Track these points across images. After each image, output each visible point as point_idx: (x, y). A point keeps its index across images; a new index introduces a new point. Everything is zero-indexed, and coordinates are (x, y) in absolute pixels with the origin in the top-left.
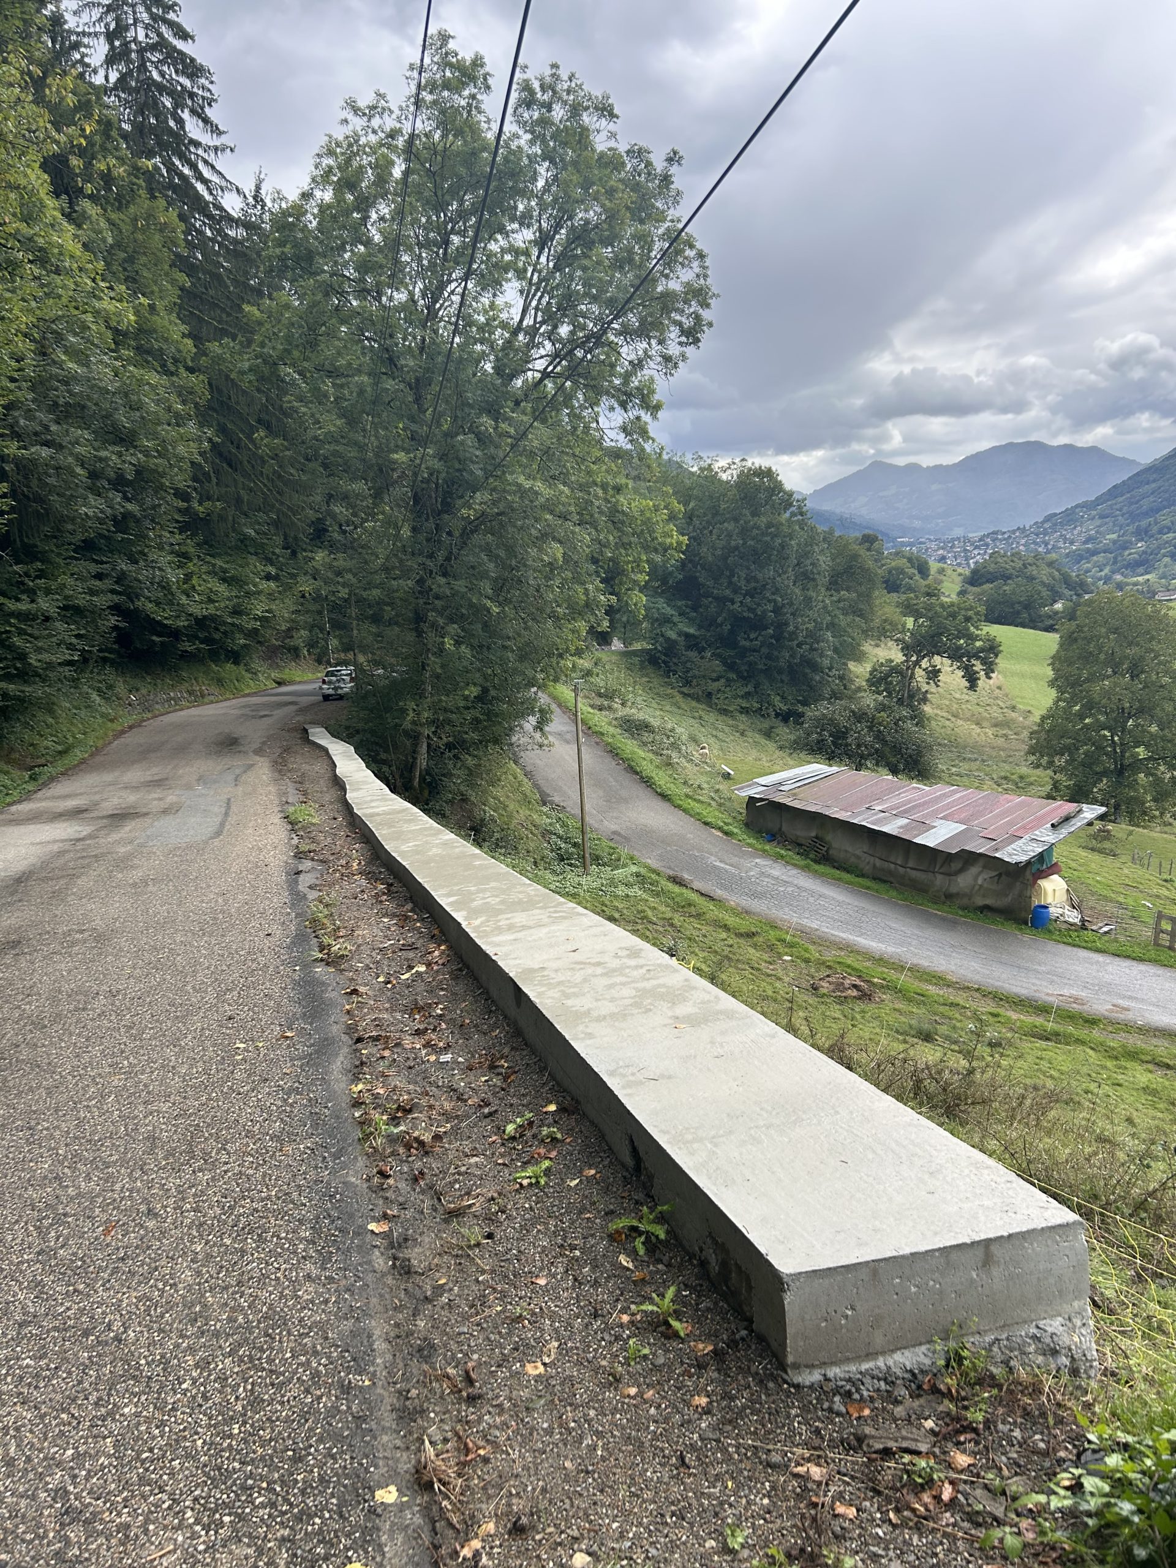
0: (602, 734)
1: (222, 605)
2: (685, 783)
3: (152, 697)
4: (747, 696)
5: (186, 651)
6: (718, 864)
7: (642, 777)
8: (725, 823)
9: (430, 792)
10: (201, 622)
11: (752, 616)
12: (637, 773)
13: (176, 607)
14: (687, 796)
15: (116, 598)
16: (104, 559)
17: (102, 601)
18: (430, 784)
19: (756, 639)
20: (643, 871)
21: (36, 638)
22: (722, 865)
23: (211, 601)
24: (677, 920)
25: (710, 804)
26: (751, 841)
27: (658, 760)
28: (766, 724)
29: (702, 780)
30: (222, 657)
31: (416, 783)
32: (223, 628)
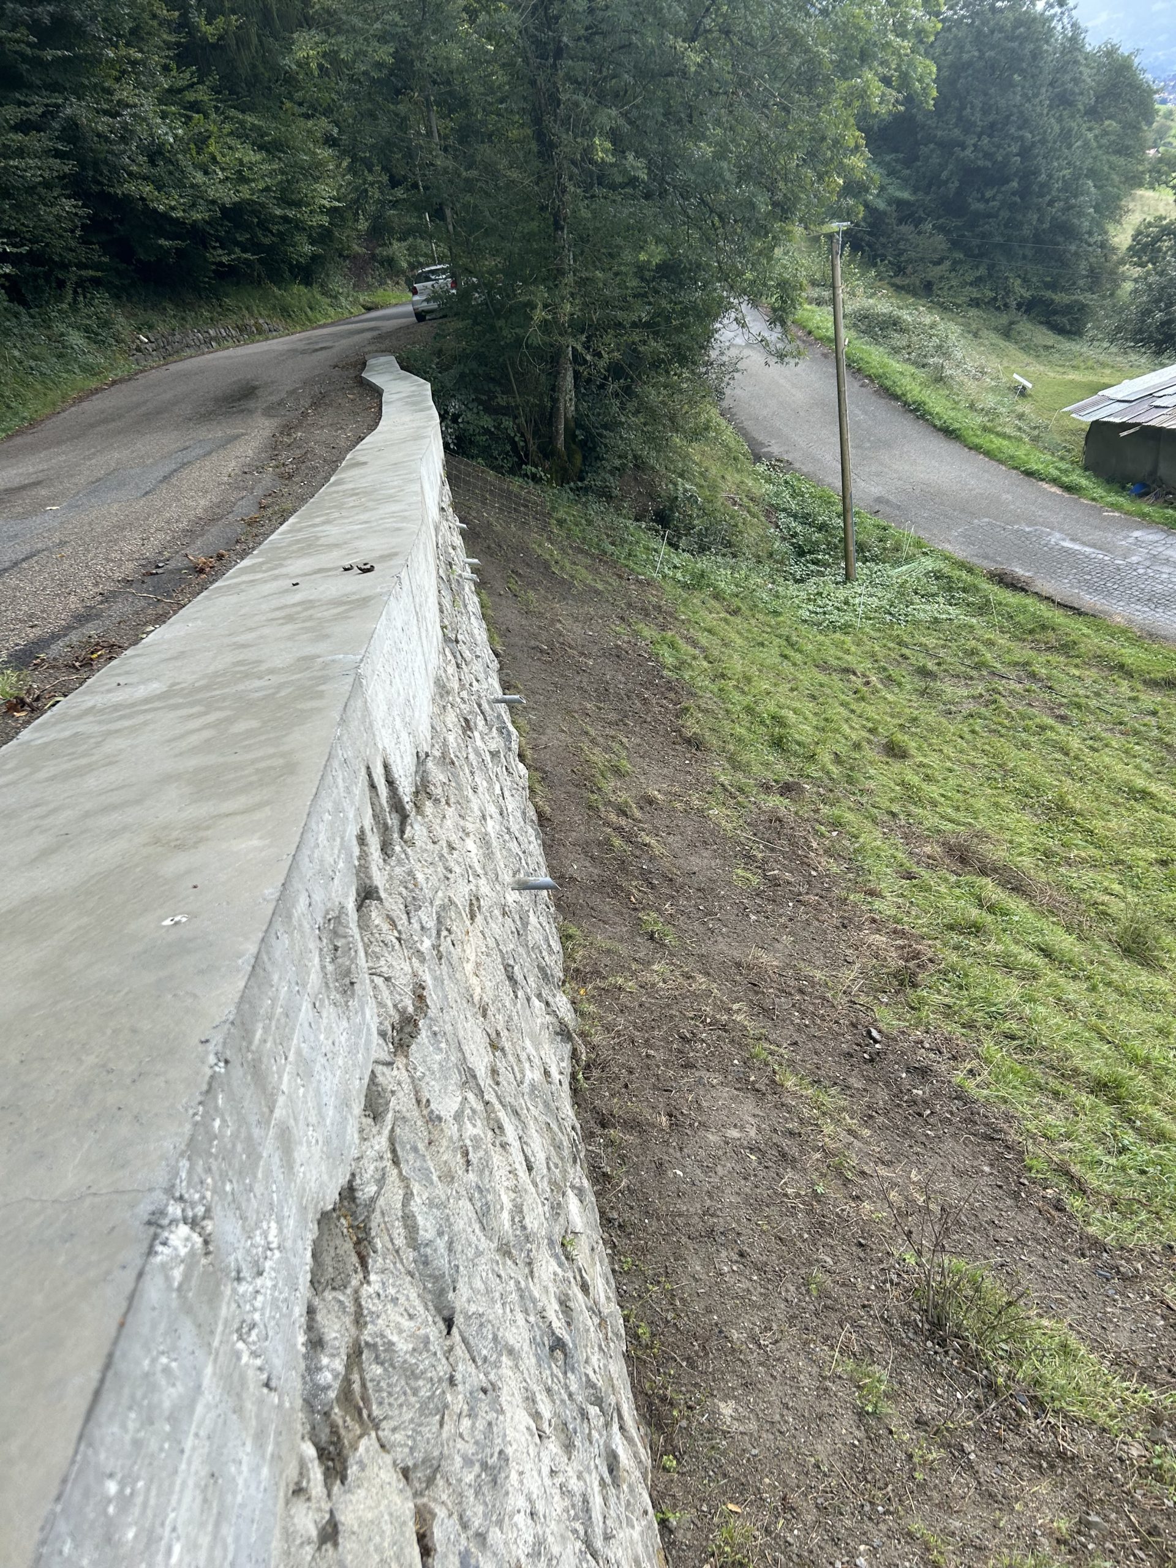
0: (831, 341)
1: (261, 185)
2: (972, 407)
3: (178, 337)
4: (978, 282)
5: (221, 264)
6: (1067, 544)
7: (906, 404)
8: (1063, 472)
9: (585, 458)
10: (234, 214)
11: (989, 164)
12: (896, 397)
13: (190, 191)
14: (985, 429)
18: (583, 444)
19: (994, 198)
22: (1077, 547)
23: (242, 179)
24: (1037, 661)
25: (1021, 440)
26: (1112, 498)
27: (921, 374)
28: (1004, 319)
29: (993, 401)
30: (287, 275)
31: (560, 443)
32: (275, 229)
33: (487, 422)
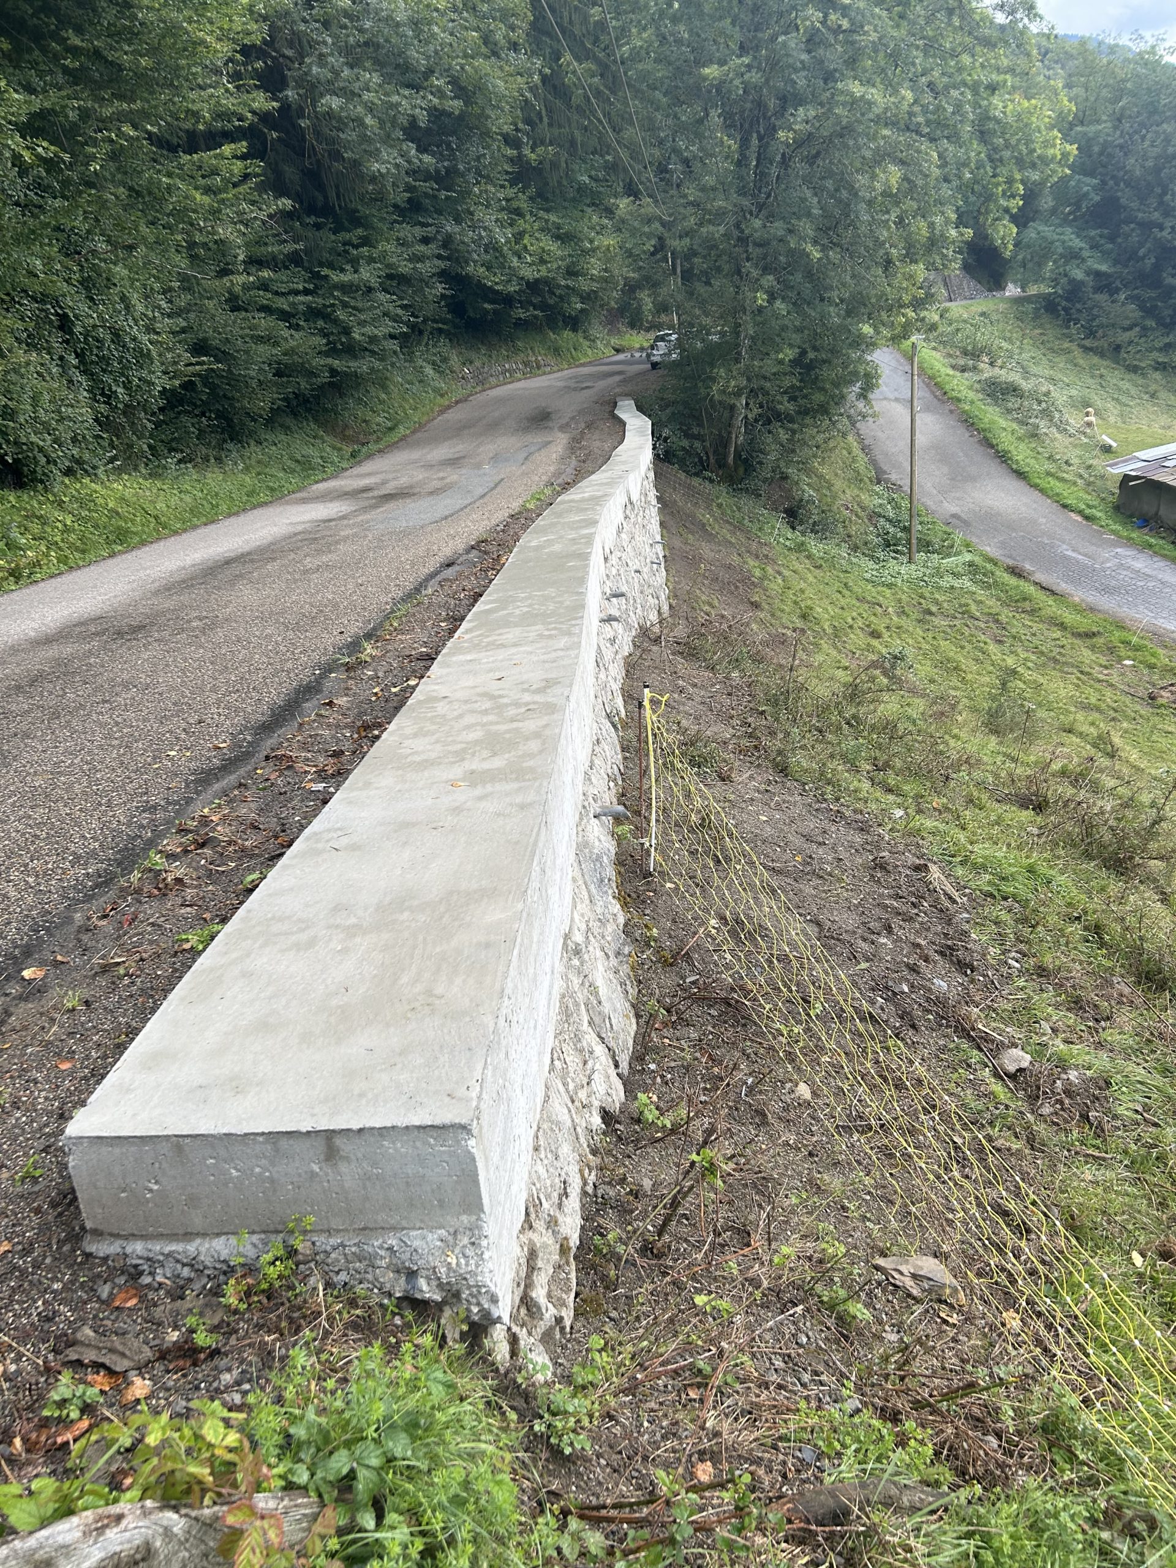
0: (959, 400)
1: (555, 266)
2: (1050, 458)
3: (485, 369)
4: (1166, 348)
5: (519, 319)
6: (1069, 553)
7: (998, 452)
8: (1089, 507)
9: (746, 470)
10: (533, 286)
12: (992, 446)
13: (507, 271)
14: (1049, 474)
15: (442, 264)
16: (430, 221)
17: (426, 268)
18: (746, 461)
20: (977, 560)
21: (360, 311)
22: (1074, 555)
23: (543, 261)
24: (1005, 614)
25: (1075, 483)
26: (1117, 527)
27: (1021, 431)
29: (1073, 455)
30: (560, 324)
31: (731, 459)
32: (558, 292)
33: (685, 443)
